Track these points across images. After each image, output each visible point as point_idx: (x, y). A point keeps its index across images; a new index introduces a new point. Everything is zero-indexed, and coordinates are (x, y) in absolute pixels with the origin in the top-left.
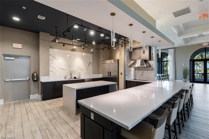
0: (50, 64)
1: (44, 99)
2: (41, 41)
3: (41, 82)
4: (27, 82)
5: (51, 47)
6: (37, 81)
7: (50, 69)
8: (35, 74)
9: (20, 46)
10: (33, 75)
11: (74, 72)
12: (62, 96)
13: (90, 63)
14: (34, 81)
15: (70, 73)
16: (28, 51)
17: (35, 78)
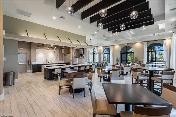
0: (36, 56)
1: (33, 72)
2: (32, 46)
3: (32, 65)
4: (25, 65)
5: (37, 48)
6: (30, 64)
7: (36, 59)
8: (29, 61)
9: (22, 49)
10: (28, 61)
11: (48, 60)
12: (41, 71)
13: (58, 55)
14: (29, 64)
15: (46, 61)
16: (26, 51)
17: (29, 63)
